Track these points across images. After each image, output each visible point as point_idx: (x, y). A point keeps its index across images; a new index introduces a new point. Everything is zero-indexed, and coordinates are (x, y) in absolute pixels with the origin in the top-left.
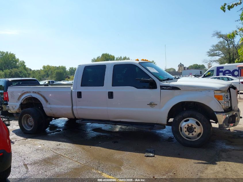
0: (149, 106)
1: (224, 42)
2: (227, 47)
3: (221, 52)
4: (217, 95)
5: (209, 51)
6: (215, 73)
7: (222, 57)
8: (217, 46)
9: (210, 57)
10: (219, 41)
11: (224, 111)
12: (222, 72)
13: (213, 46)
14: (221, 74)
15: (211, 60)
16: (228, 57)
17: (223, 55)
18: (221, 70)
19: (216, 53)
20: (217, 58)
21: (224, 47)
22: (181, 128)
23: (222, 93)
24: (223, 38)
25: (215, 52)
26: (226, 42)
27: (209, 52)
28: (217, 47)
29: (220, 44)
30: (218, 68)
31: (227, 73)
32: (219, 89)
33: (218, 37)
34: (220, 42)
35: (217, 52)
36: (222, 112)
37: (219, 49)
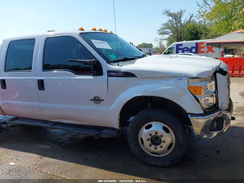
0: (93, 101)
1: (173, 21)
2: (175, 25)
3: (170, 31)
4: (193, 85)
5: (159, 29)
6: (175, 50)
7: (170, 35)
8: (166, 24)
9: (160, 35)
10: (168, 20)
11: (202, 112)
12: (181, 49)
13: (163, 25)
14: (180, 51)
15: (161, 38)
16: (176, 35)
17: (171, 34)
18: (180, 47)
19: (166, 32)
20: (167, 36)
21: (173, 25)
22: (142, 139)
23: (202, 81)
24: (172, 16)
25: (165, 30)
26: (175, 21)
27: (159, 31)
28: (167, 26)
29: (169, 23)
30: (178, 46)
31: (186, 51)
32: (195, 76)
33: (168, 16)
34: (170, 21)
35: (167, 30)
36: (200, 114)
37: (168, 28)
